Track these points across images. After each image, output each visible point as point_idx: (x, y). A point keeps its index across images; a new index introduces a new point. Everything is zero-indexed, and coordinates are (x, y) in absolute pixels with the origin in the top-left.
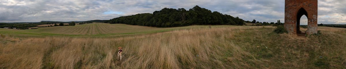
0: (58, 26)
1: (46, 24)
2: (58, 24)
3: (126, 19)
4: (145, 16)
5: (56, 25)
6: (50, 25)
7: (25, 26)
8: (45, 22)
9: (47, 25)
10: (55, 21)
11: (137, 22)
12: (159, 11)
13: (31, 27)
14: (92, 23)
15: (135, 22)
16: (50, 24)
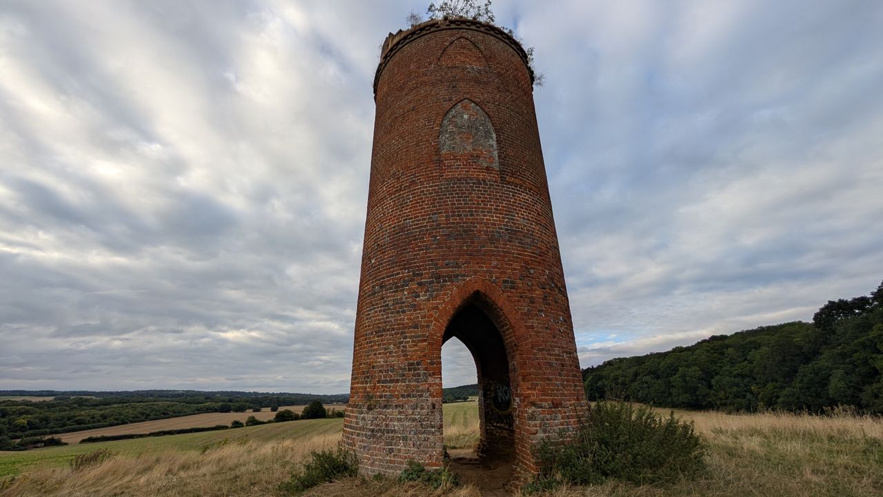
0: (296, 418)
1: (216, 411)
2: (299, 410)
3: (636, 374)
4: (764, 349)
5: (282, 417)
6: (243, 417)
7: (22, 421)
8: (209, 396)
9: (228, 418)
10: (271, 391)
11: (710, 387)
12: (861, 302)
13: (80, 425)
14: (465, 399)
15: (696, 389)
16: (241, 409)
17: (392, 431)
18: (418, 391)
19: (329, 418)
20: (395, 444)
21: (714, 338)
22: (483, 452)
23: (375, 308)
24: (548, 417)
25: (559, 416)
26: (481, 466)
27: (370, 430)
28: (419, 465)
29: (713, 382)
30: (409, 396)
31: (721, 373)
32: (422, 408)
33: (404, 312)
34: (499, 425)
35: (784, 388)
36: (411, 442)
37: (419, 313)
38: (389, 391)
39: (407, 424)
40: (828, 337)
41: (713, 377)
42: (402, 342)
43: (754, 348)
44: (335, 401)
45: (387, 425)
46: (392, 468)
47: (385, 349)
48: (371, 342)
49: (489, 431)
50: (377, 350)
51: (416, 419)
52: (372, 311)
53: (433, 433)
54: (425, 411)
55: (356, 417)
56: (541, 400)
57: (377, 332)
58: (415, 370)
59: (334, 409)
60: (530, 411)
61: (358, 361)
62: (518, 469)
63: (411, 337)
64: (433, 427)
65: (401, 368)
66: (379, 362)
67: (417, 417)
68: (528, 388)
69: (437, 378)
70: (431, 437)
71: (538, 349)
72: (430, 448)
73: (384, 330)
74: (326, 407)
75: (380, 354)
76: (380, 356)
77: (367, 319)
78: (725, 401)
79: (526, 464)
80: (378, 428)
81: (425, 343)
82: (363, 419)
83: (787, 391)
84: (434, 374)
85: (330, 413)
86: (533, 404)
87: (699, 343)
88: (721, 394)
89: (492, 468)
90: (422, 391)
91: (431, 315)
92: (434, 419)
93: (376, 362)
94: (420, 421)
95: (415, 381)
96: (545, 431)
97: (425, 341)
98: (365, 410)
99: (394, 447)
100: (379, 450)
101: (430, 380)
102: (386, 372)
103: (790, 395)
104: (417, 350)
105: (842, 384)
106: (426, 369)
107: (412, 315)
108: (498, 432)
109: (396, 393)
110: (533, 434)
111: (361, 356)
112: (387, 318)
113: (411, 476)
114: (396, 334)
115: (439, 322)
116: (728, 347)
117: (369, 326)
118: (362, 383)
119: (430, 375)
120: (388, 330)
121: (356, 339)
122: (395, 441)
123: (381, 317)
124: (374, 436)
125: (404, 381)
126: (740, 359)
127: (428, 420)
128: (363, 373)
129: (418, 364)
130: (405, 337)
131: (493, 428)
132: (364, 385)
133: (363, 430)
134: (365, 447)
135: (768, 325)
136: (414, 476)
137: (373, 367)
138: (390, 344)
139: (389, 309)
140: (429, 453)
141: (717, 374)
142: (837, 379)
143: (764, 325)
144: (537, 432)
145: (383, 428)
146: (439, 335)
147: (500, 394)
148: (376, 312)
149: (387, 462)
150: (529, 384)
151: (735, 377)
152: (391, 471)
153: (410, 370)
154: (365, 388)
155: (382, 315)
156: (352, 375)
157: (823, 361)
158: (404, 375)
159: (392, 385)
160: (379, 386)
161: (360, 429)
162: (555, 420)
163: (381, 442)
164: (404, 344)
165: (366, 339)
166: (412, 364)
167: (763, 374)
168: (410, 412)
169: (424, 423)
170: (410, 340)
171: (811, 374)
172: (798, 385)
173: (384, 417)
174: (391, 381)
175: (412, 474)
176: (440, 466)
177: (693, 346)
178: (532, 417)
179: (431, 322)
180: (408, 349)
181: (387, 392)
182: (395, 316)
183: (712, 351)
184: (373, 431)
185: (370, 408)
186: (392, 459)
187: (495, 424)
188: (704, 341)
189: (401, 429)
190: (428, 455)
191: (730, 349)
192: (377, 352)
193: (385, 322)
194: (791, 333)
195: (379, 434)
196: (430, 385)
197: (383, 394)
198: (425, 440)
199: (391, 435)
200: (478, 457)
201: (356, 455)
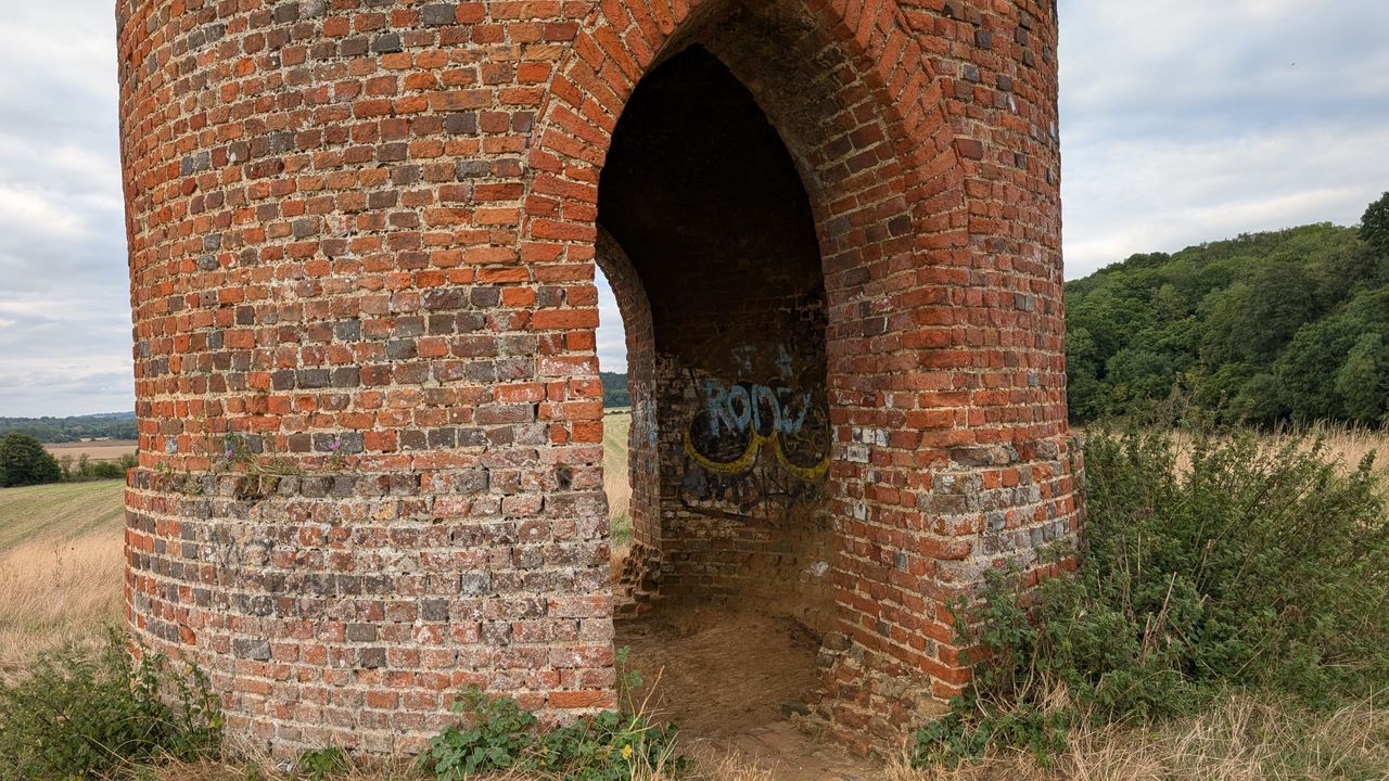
17: (372, 585)
18: (488, 418)
19: (74, 481)
20: (391, 633)
21: (1137, 261)
22: (648, 583)
23: (222, 30)
24: (1006, 495)
25: (1035, 489)
26: (646, 628)
27: (260, 580)
28: (508, 707)
29: (1111, 364)
30: (442, 438)
31: (1132, 343)
32: (514, 486)
33: (391, 48)
34: (707, 504)
35: (1252, 375)
36: (469, 623)
37: (476, 55)
38: (343, 422)
39: (444, 553)
40: (1377, 259)
41: (1112, 353)
42: (392, 199)
43: (1216, 285)
44: (84, 434)
45: (344, 562)
46: (383, 721)
47: (301, 232)
48: (217, 201)
49: (673, 524)
50: (253, 237)
51: (486, 535)
52: (207, 48)
53: (569, 584)
54: (528, 499)
55: (186, 531)
56: (980, 438)
57: (246, 153)
58: (469, 324)
59: (84, 456)
60: (948, 479)
61: (157, 291)
62: (850, 662)
63: (436, 175)
64: (566, 561)
65: (392, 319)
66: (276, 293)
67: (489, 524)
68: (945, 395)
69: (578, 361)
70: (562, 600)
71: (987, 242)
72: (556, 638)
73: (287, 142)
74: (56, 451)
75: (275, 255)
76: (276, 265)
77: (183, 88)
78: (1124, 404)
79: (895, 651)
80: (302, 572)
81: (509, 204)
82: (221, 536)
83: (1258, 379)
84: (563, 343)
85: (74, 468)
86: (958, 452)
87: (1101, 271)
88: (1120, 390)
89: (683, 629)
90: (507, 416)
91: (540, 68)
92: (573, 528)
93: (260, 293)
94: (505, 541)
95: (470, 375)
96: (993, 545)
97: (510, 192)
98: (225, 498)
99: (386, 645)
100: (316, 655)
101: (546, 369)
102: (313, 333)
103: (1258, 389)
104: (473, 238)
105: (1368, 365)
106: (524, 322)
107: (433, 62)
108: (702, 526)
109: (378, 428)
110: (956, 558)
111: (174, 270)
112: (296, 78)
113: (479, 754)
114: (353, 158)
115: (578, 102)
116: (1163, 280)
117: (198, 122)
118: (196, 386)
119: (543, 348)
120: (310, 140)
121: (132, 191)
122: (388, 622)
123: (262, 75)
124: (284, 606)
125: (413, 375)
126: (1179, 311)
127: (542, 535)
128: (196, 343)
129: (481, 299)
130: (407, 176)
131: (686, 514)
132: (208, 396)
133: (227, 582)
134: (241, 647)
135: (1259, 231)
136: (496, 752)
137: (246, 316)
138: (326, 207)
139: (306, 32)
140: (554, 659)
141: (1123, 345)
142: (1363, 354)
143: (1252, 231)
144: (969, 551)
145: (324, 574)
146: (581, 165)
147: (716, 411)
148: (230, 50)
149: (360, 700)
150: (947, 379)
151: (1159, 351)
152: (380, 733)
153: (439, 325)
154: (214, 408)
155: (266, 64)
156: (137, 353)
157: (1348, 316)
158: (412, 351)
159: (352, 392)
160: (285, 401)
161: (211, 575)
162: (1023, 502)
163: (321, 628)
164: (400, 208)
165: (190, 188)
166: (451, 301)
167: (1221, 344)
168: (456, 503)
169: (528, 547)
170: (436, 190)
171: (1317, 342)
172: (1284, 367)
173: (325, 528)
174: (345, 378)
175: (481, 743)
176: (603, 702)
177: (1086, 279)
178: (956, 499)
179: (540, 100)
180: (423, 231)
181: (328, 422)
182: (341, 69)
183: (1126, 292)
184: (275, 584)
185: (248, 493)
186: (381, 688)
187: (694, 503)
188: (1114, 267)
189: (418, 575)
190: (547, 669)
191: (1165, 287)
192: (259, 249)
193: (291, 101)
194: (1301, 250)
195: (309, 597)
196: (547, 390)
197: (312, 431)
198: (532, 612)
199: (365, 598)
200: (632, 601)
201: (202, 679)
